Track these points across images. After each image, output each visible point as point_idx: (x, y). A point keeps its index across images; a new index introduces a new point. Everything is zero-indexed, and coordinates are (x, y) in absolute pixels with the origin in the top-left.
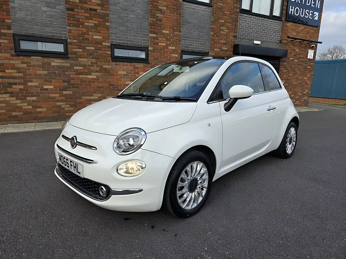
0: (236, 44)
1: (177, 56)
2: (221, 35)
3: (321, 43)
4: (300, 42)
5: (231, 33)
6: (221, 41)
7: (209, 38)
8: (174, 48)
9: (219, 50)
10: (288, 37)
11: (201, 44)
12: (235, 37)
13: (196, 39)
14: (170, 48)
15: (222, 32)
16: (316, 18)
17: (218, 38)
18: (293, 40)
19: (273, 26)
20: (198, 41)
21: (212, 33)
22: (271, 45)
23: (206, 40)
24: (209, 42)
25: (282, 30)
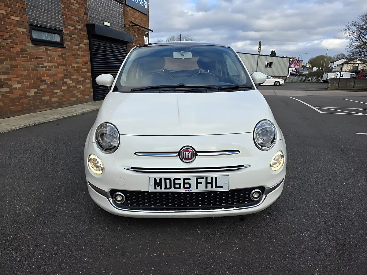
0: (89, 24)
1: (24, 30)
2: (72, 9)
3: (152, 31)
4: (138, 28)
5: (82, 9)
6: (73, 17)
7: (60, 11)
8: (18, 19)
9: (73, 28)
10: (131, 22)
11: (52, 18)
12: (86, 14)
13: (45, 10)
14: (13, 18)
15: (73, 7)
16: (146, 7)
17: (69, 13)
18: (134, 25)
19: (117, 8)
20: (48, 14)
21: (62, 6)
22: (118, 29)
23: (58, 13)
24: (61, 17)
25: (124, 14)
